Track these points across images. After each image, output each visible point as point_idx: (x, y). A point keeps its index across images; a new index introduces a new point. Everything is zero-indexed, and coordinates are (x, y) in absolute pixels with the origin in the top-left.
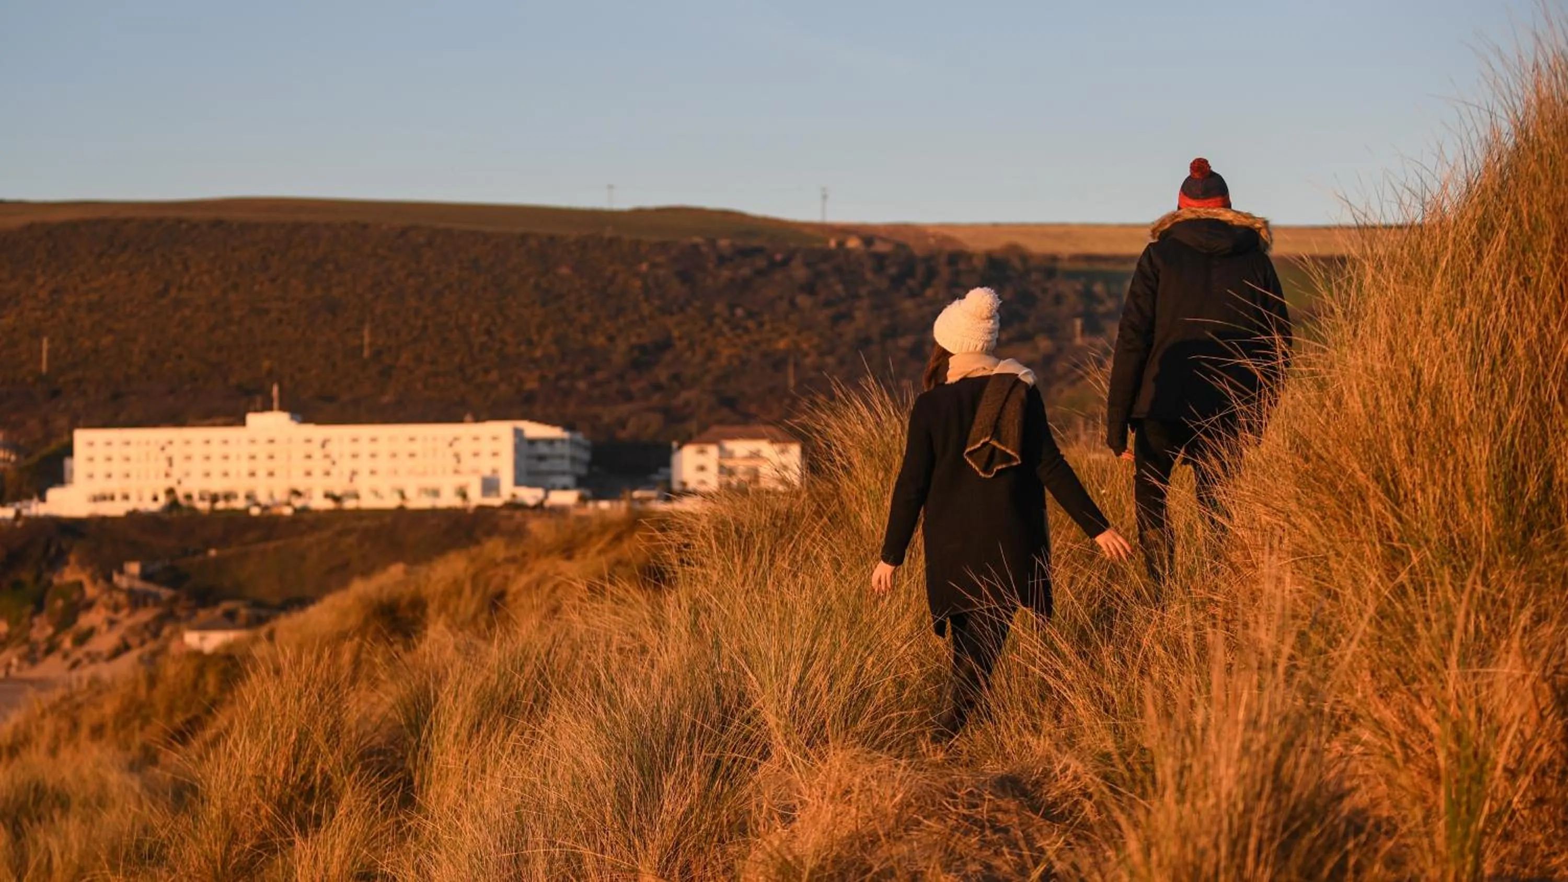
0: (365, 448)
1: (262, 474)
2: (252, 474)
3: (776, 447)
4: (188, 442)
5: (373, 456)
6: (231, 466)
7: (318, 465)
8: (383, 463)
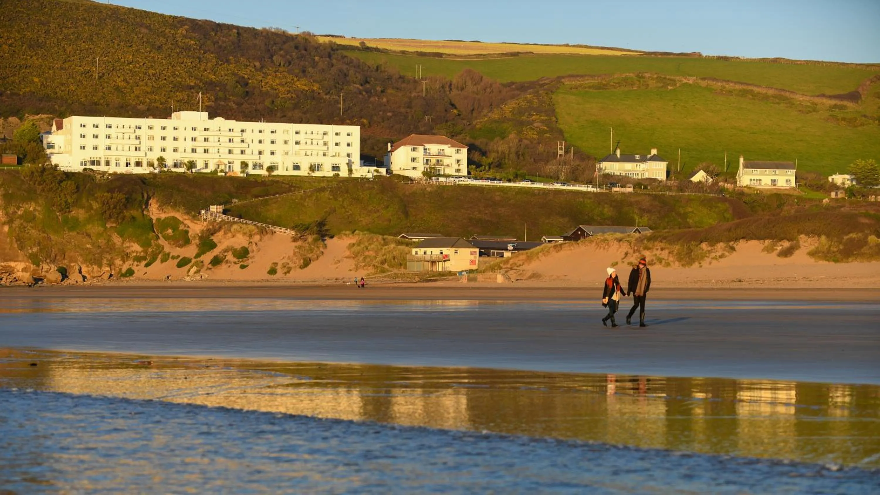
0: (267, 137)
1: (200, 150)
2: (194, 151)
3: (454, 149)
4: (151, 128)
5: (273, 142)
6: (180, 144)
7: (237, 146)
8: (279, 147)
